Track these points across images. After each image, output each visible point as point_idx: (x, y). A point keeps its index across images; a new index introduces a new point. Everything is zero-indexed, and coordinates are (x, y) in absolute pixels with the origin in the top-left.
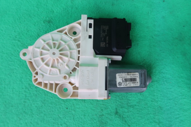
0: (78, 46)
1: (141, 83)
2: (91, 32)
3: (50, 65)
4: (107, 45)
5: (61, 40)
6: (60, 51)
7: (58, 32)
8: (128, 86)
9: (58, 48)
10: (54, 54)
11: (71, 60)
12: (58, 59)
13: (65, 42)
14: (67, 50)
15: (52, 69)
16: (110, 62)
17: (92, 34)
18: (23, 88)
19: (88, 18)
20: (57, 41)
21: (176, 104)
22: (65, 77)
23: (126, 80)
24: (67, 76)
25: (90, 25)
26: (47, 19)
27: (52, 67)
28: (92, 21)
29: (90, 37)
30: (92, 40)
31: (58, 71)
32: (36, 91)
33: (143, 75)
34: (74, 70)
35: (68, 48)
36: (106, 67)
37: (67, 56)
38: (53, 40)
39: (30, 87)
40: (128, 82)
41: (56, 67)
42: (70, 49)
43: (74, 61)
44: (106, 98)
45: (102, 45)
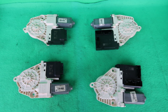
0: (39, 74)
1: (66, 90)
2: (45, 68)
3: (27, 84)
4: (52, 74)
5: (32, 72)
6: (31, 77)
7: (31, 68)
8: (60, 91)
9: (30, 76)
10: (28, 79)
11: (36, 81)
12: (30, 81)
13: (34, 73)
14: (34, 77)
15: (28, 85)
16: (53, 81)
17: (45, 69)
18: (14, 95)
19: (44, 62)
20: (30, 73)
21: (86, 99)
22: (33, 89)
23: (59, 89)
24: (34, 88)
25: (45, 65)
26: (27, 61)
27: (28, 84)
28: (45, 63)
29: (45, 70)
30: (45, 72)
31: (30, 86)
32: (20, 96)
33: (67, 86)
34: (37, 85)
35: (34, 76)
36: (51, 84)
37: (34, 79)
38: (28, 72)
39: (18, 94)
40: (60, 90)
41: (29, 84)
42: (36, 76)
43: (37, 81)
44: (50, 97)
45: (50, 73)
